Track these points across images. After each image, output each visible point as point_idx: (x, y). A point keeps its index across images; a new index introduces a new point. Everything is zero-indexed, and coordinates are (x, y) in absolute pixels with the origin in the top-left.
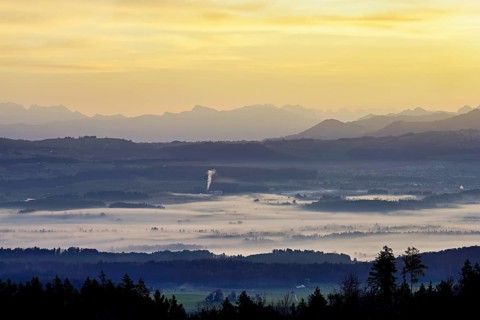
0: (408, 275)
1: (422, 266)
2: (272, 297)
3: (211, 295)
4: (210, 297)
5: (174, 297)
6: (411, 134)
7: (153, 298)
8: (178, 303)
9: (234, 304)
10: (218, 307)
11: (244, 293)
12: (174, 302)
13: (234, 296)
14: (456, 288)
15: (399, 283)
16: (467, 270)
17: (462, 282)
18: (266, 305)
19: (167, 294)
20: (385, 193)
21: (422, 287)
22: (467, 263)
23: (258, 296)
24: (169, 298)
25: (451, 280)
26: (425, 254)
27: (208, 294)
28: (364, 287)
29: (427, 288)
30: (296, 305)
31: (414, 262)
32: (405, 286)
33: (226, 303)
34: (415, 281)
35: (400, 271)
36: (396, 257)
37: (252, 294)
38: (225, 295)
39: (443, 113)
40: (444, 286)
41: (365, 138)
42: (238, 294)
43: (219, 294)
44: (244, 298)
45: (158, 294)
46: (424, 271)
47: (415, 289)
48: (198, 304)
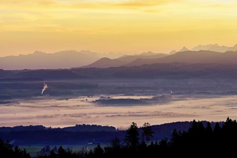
0: (145, 137)
1: (152, 132)
2: (76, 149)
3: (44, 148)
4: (43, 149)
5: (25, 149)
6: (146, 65)
7: (14, 150)
8: (27, 152)
9: (56, 153)
10: (48, 154)
11: (61, 147)
12: (25, 152)
13: (56, 148)
14: (169, 143)
15: (140, 141)
16: (175, 134)
17: (172, 140)
18: (72, 153)
19: (21, 148)
20: (133, 95)
21: (152, 143)
22: (175, 130)
23: (68, 148)
24: (23, 150)
25: (167, 139)
26: (153, 126)
27: (43, 147)
28: (123, 144)
29: (154, 143)
30: (88, 153)
31: (148, 130)
32: (143, 143)
33: (52, 152)
34: (148, 140)
35: (141, 135)
36: (139, 127)
37: (65, 147)
38: (52, 148)
39: (162, 54)
40: (163, 142)
41: (122, 67)
42: (58, 147)
43: (48, 148)
44: (61, 150)
45: (16, 148)
46: (153, 134)
47: (148, 144)
48: (38, 153)
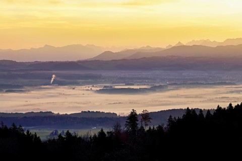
0: (144, 122)
1: (150, 118)
2: (81, 133)
3: (53, 132)
4: (52, 133)
5: (36, 133)
6: (145, 58)
7: (26, 134)
8: (38, 136)
9: (64, 136)
10: (56, 137)
11: (68, 131)
12: (36, 135)
13: (63, 132)
14: (165, 128)
15: (139, 126)
16: (170, 120)
17: (168, 125)
18: (78, 137)
19: (33, 131)
20: (133, 85)
21: (150, 128)
22: (171, 117)
23: (74, 132)
24: (34, 133)
25: (163, 125)
26: (151, 113)
27: (51, 132)
28: (124, 128)
29: (152, 128)
30: (92, 136)
31: (146, 116)
32: (142, 127)
33: (60, 136)
34: (146, 125)
35: (140, 120)
36: (138, 114)
37: (71, 131)
38: (59, 132)
39: (159, 48)
40: (160, 128)
41: (124, 60)
42: (65, 132)
43: (56, 132)
44: (68, 133)
45: (28, 132)
46: (151, 120)
47: (147, 129)
48: (47, 136)
